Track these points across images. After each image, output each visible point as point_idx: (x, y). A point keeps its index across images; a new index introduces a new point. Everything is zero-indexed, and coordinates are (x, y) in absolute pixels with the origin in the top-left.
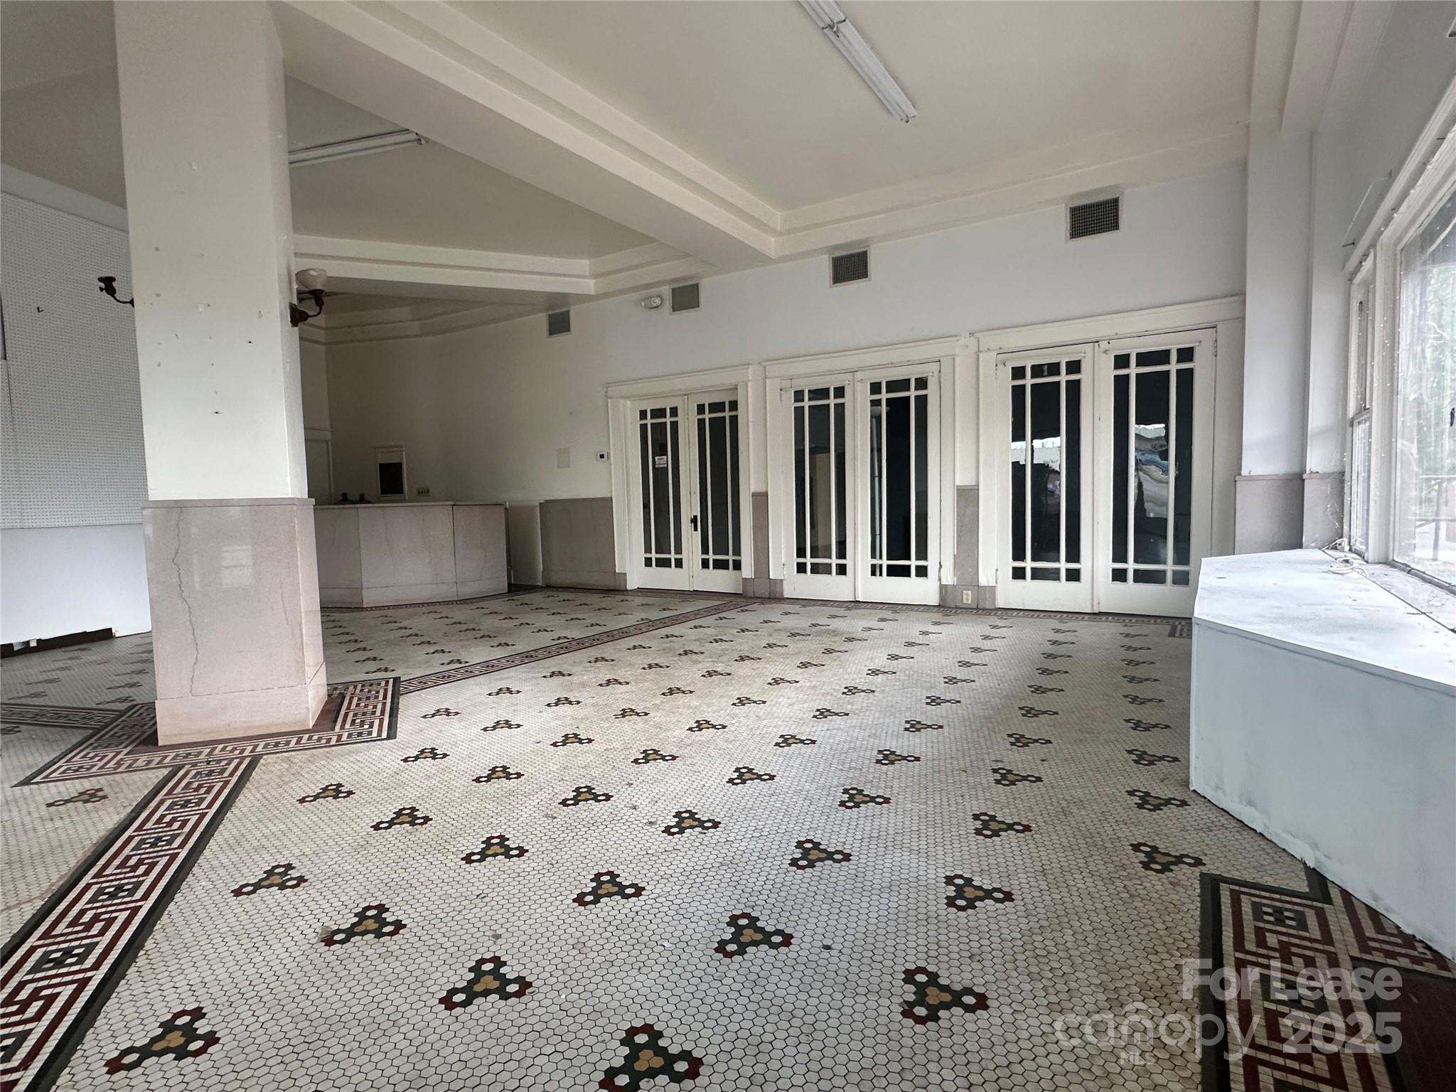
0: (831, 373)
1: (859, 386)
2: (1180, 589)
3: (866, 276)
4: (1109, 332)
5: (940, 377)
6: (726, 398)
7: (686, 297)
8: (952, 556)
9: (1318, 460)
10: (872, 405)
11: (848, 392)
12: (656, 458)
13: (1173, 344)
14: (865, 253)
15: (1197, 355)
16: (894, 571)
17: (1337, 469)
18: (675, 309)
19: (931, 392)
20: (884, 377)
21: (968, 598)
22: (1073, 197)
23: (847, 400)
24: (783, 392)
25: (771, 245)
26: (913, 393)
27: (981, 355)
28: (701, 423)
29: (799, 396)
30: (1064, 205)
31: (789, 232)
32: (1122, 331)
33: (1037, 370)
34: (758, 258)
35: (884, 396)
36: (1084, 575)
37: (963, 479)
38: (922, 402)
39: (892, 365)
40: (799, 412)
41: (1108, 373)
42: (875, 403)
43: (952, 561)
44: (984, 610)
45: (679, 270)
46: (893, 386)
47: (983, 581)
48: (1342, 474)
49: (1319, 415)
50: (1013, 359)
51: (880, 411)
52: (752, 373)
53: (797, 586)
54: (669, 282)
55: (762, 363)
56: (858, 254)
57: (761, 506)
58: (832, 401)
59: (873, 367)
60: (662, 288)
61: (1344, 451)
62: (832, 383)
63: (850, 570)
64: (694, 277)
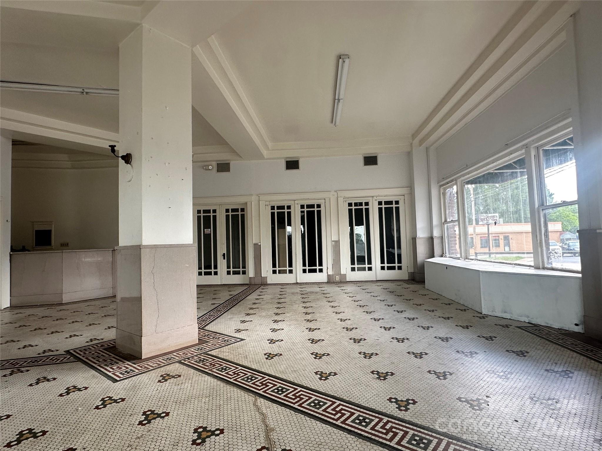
0: (286, 200)
1: (296, 206)
2: (400, 271)
3: (298, 168)
4: (377, 194)
5: (325, 205)
6: (240, 207)
7: (223, 167)
8: (332, 264)
9: (436, 233)
10: (301, 213)
11: (292, 207)
12: (205, 230)
13: (394, 199)
14: (298, 161)
15: (400, 203)
16: (311, 271)
17: (442, 235)
18: (218, 171)
19: (322, 209)
20: (306, 203)
21: (338, 278)
22: (364, 154)
23: (292, 210)
24: (266, 206)
25: (265, 153)
26: (316, 209)
27: (339, 198)
28: (227, 217)
29: (273, 208)
30: (362, 156)
31: (273, 150)
32: (381, 194)
33: (356, 204)
34: (260, 156)
35: (306, 210)
36: (373, 269)
37: (335, 238)
38: (319, 212)
39: (308, 199)
40: (273, 214)
41: (376, 207)
42: (302, 212)
43: (332, 266)
44: (343, 282)
45: (224, 157)
46: (309, 206)
47: (342, 273)
48: (442, 237)
49: (435, 221)
50: (348, 200)
51: (304, 215)
52: (254, 198)
53: (272, 279)
54: (216, 161)
55: (258, 195)
56: (295, 161)
57: (257, 248)
58: (286, 211)
59: (302, 199)
60: (213, 163)
61: (442, 231)
62: (286, 204)
63: (294, 271)
64: (228, 160)
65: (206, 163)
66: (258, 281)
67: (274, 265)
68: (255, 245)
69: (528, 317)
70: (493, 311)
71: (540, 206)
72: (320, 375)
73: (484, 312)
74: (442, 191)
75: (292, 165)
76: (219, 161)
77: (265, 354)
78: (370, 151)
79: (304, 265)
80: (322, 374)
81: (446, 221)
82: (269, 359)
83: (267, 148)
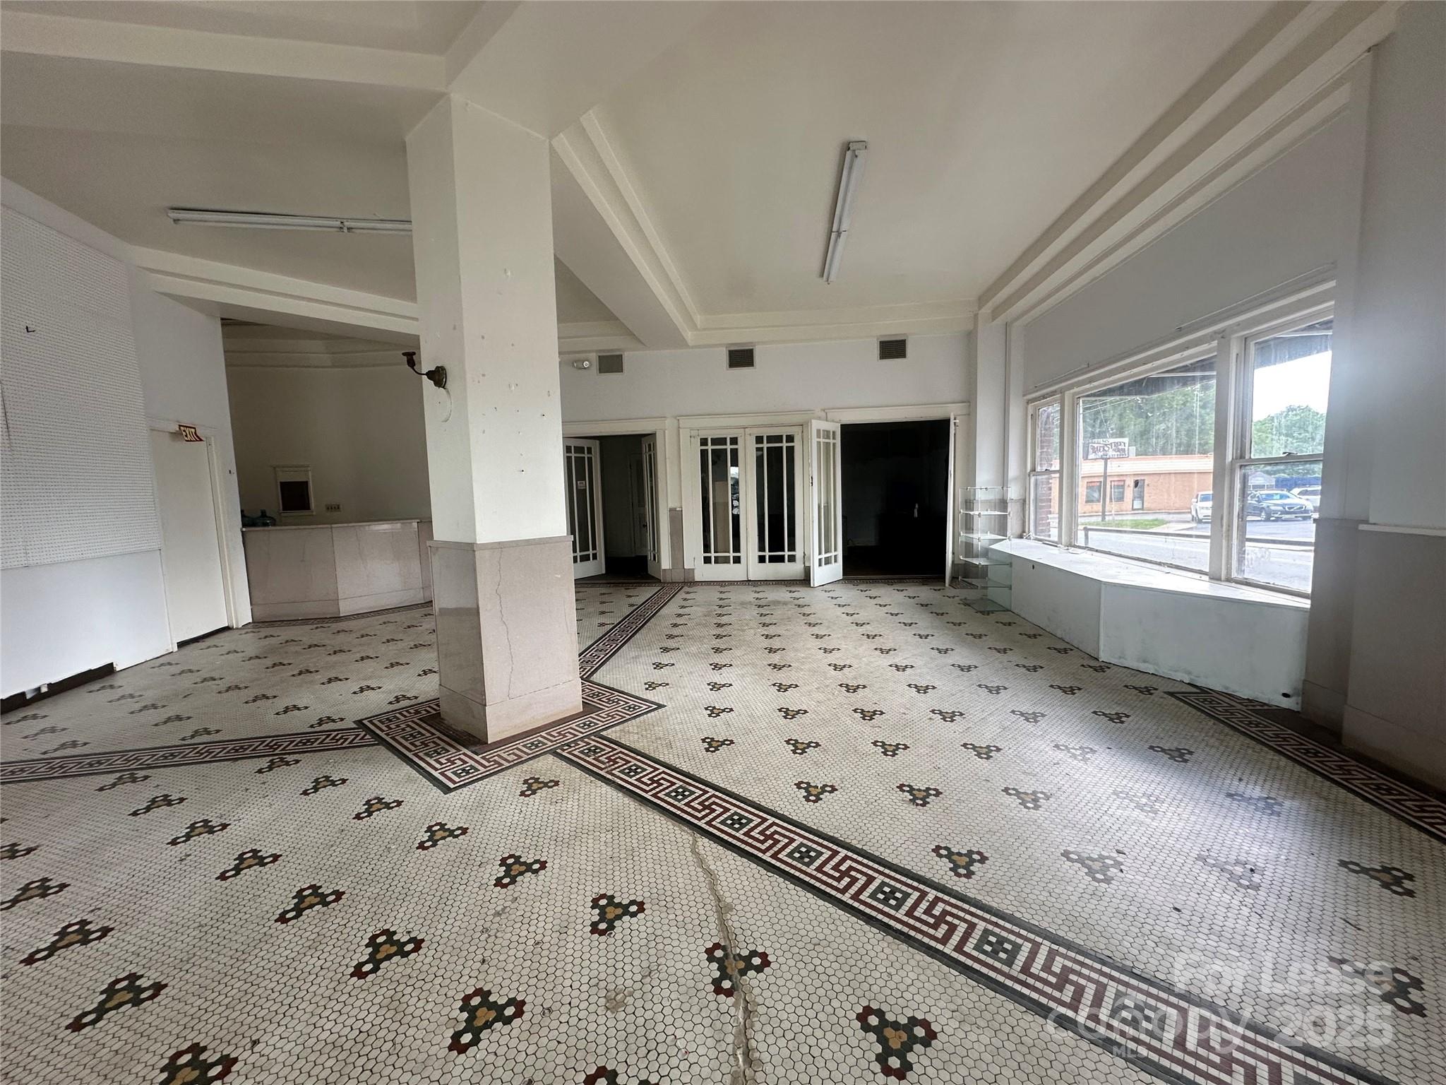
0: (730, 428)
1: (748, 437)
3: (753, 365)
5: (802, 437)
7: (611, 363)
9: (1013, 493)
10: (757, 451)
11: (740, 441)
14: (751, 351)
16: (773, 559)
17: (1023, 497)
18: (602, 370)
19: (797, 444)
20: (766, 432)
22: (881, 336)
23: (740, 446)
24: (692, 439)
25: (689, 336)
26: (784, 445)
29: (704, 442)
30: (876, 339)
31: (704, 329)
34: (681, 343)
35: (765, 445)
38: (791, 450)
39: (771, 425)
40: (704, 454)
42: (758, 449)
45: (610, 343)
46: (771, 439)
48: (1024, 501)
49: (1013, 470)
51: (763, 455)
52: (669, 424)
53: (705, 573)
54: (597, 351)
55: (677, 418)
56: (747, 350)
57: (676, 518)
58: (729, 447)
59: (759, 426)
60: (591, 354)
61: (1025, 489)
62: (728, 435)
63: (742, 560)
64: (619, 350)
65: (578, 356)
66: (678, 577)
67: (707, 548)
68: (671, 510)
69: (1189, 673)
70: (1120, 658)
71: (1236, 459)
72: (806, 790)
73: (1104, 657)
74: (1030, 412)
75: (741, 358)
76: (604, 351)
77: (704, 741)
78: (892, 330)
79: (762, 548)
80: (810, 789)
81: (1034, 470)
82: (712, 752)
83: (694, 326)
